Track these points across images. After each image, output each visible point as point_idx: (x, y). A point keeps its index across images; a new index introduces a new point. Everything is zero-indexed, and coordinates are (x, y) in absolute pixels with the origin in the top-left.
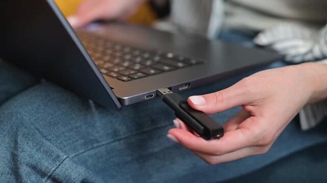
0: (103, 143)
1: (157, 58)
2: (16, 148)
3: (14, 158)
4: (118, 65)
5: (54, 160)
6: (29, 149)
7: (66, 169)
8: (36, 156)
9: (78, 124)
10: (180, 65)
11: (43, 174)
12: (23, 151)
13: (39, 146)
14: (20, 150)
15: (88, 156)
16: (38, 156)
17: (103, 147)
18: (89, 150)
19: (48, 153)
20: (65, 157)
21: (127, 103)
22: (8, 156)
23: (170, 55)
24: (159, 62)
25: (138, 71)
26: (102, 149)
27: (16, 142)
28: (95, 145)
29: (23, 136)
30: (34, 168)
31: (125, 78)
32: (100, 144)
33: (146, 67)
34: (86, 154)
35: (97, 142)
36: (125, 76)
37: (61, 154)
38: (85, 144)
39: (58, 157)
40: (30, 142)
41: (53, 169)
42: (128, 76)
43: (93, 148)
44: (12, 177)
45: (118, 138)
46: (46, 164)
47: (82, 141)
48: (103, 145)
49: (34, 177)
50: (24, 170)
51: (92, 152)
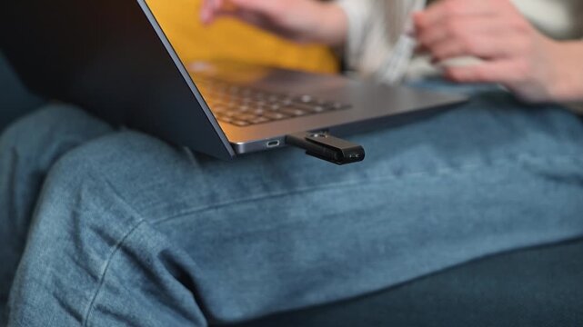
0: (194, 209)
1: (287, 102)
2: (78, 205)
3: (75, 218)
4: (233, 109)
5: (127, 224)
6: (95, 207)
7: (142, 236)
8: (103, 217)
9: (162, 181)
10: (319, 109)
11: (111, 242)
12: (87, 209)
13: (108, 204)
14: (83, 207)
15: (173, 225)
16: (106, 216)
17: (193, 216)
18: (173, 218)
19: (119, 214)
20: (141, 219)
21: (242, 151)
22: (68, 215)
23: (306, 99)
24: (289, 106)
25: (260, 116)
26: (192, 218)
27: (79, 198)
28: (183, 211)
29: (89, 189)
30: (99, 232)
31: (241, 123)
32: (189, 210)
33: (271, 111)
34: (169, 222)
35: (186, 206)
36: (241, 120)
37: (136, 215)
38: (170, 209)
39: (132, 219)
40: (98, 199)
41: (125, 235)
42: (246, 121)
43: (179, 216)
44: (71, 243)
45: (216, 204)
46: (116, 227)
47: (166, 204)
48: (192, 213)
49: (99, 245)
50: (87, 234)
51: (178, 221)
